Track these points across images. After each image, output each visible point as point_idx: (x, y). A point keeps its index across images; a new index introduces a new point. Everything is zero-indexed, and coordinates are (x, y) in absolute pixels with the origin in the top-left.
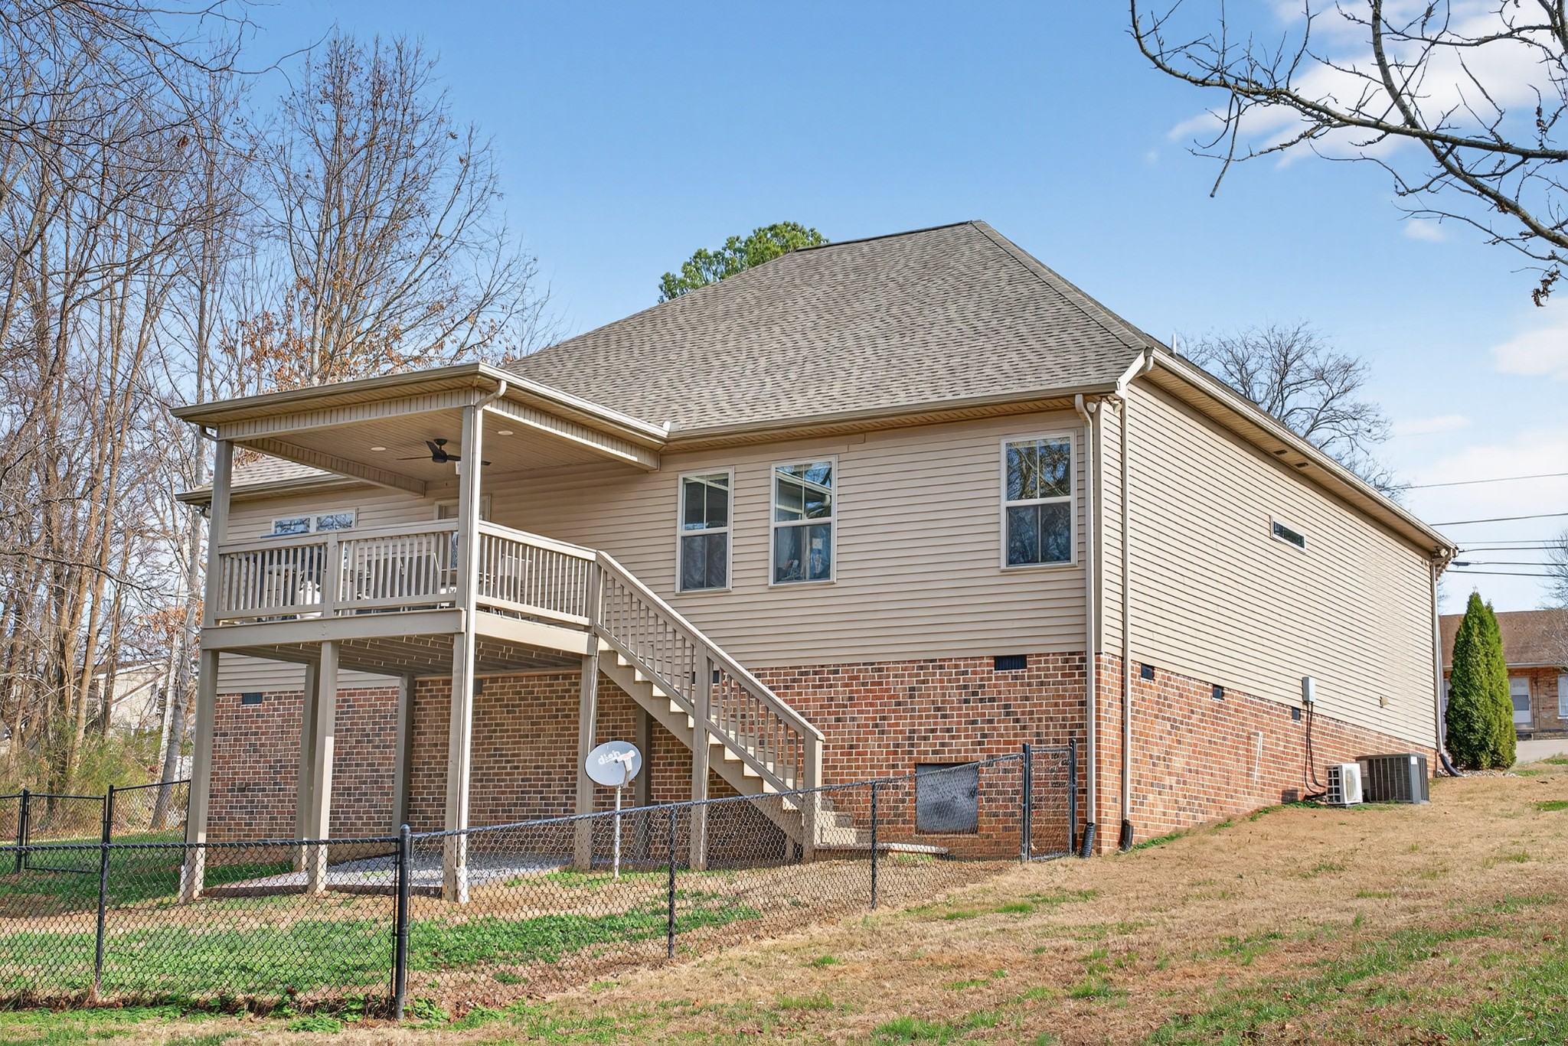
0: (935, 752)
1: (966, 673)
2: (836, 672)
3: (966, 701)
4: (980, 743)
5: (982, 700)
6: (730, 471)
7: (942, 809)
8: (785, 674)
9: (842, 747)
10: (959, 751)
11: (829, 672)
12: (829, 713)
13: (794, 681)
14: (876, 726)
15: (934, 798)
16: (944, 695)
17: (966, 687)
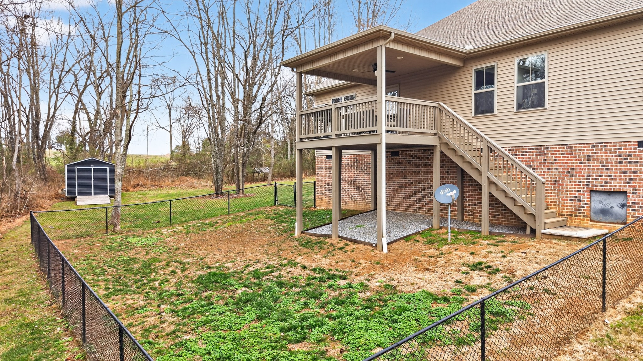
0: (601, 186)
1: (621, 149)
2: (548, 148)
3: (620, 162)
4: (628, 183)
5: (629, 162)
6: (495, 64)
7: (604, 212)
8: (523, 149)
9: (551, 181)
10: (615, 186)
11: (544, 149)
12: (544, 166)
13: (526, 152)
14: (569, 172)
15: (600, 206)
16: (607, 159)
17: (620, 156)
